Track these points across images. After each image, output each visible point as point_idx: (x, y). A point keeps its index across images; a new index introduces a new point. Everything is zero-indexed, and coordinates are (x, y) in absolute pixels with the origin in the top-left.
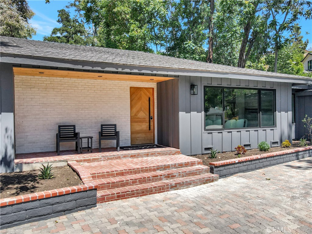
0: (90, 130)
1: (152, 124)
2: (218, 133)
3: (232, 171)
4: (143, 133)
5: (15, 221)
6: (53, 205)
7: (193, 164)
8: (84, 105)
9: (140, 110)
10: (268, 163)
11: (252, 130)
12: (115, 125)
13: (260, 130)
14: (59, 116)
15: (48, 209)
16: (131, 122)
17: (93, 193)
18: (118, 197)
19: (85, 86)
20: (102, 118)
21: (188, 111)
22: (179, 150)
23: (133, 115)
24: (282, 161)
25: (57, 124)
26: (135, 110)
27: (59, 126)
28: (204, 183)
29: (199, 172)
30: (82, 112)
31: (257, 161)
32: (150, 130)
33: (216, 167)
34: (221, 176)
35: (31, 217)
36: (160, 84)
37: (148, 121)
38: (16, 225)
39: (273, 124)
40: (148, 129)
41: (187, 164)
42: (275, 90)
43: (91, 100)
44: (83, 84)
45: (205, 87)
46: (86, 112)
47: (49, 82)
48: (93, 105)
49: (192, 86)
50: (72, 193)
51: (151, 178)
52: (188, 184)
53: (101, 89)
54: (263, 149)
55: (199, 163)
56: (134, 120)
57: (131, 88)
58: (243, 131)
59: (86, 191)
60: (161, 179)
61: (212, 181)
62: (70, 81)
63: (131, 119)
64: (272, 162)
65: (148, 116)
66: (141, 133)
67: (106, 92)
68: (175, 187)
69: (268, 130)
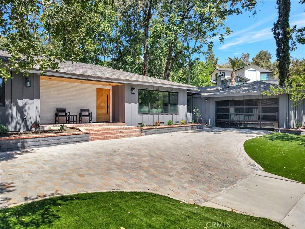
0: (73, 112)
1: (108, 110)
2: (146, 115)
3: (152, 132)
4: (104, 115)
5: (58, 143)
6: (72, 138)
7: (132, 128)
8: (70, 97)
9: (102, 102)
10: (171, 130)
11: (165, 114)
12: (89, 110)
13: (169, 115)
14: (56, 104)
15: (70, 140)
16: (97, 109)
17: (88, 135)
18: (98, 139)
19: (71, 87)
20: (80, 105)
21: (130, 103)
22: (125, 123)
23: (98, 104)
24: (179, 130)
25: (55, 108)
26: (99, 102)
27: (57, 109)
28: (138, 136)
29: (135, 132)
30: (69, 101)
31: (165, 129)
32: (107, 113)
33: (144, 129)
34: (146, 134)
35: (64, 143)
36: (114, 87)
37: (106, 108)
38: (58, 145)
39: (176, 111)
40: (106, 113)
41: (129, 128)
42: (178, 93)
43: (74, 95)
44: (70, 85)
45: (139, 89)
46: (71, 101)
47: (51, 84)
48: (75, 98)
49: (132, 89)
50: (79, 134)
51: (112, 133)
52: (130, 136)
53: (80, 89)
54: (169, 124)
55: (135, 128)
56: (98, 107)
57: (97, 88)
58: (160, 115)
59: (85, 134)
60: (117, 134)
61: (142, 136)
62: (63, 83)
63: (97, 107)
64: (173, 130)
65: (107, 105)
66: (102, 115)
67: (83, 90)
68: (124, 137)
69: (174, 115)
